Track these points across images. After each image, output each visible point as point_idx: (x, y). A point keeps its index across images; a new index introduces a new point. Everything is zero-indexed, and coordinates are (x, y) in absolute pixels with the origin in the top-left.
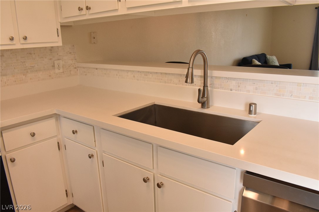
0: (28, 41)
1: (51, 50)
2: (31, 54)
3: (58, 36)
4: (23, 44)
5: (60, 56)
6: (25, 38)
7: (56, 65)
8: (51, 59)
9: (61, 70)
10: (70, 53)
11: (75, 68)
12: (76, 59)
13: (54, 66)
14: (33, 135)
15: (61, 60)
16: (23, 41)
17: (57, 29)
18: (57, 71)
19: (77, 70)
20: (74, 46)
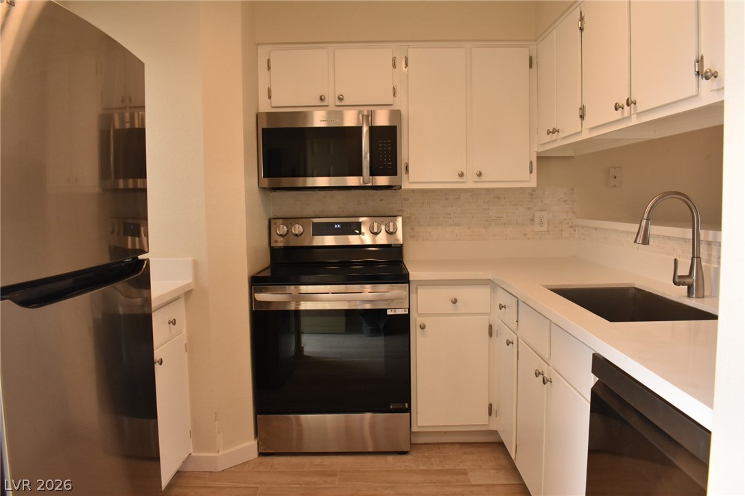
0: (484, 178)
1: (531, 195)
2: (499, 198)
3: (531, 172)
4: (477, 182)
5: (545, 204)
6: (480, 175)
7: (537, 220)
8: (529, 209)
9: (545, 228)
10: (565, 201)
11: (571, 227)
12: (574, 213)
13: (532, 220)
14: (455, 301)
15: (546, 212)
16: (477, 179)
17: (531, 163)
18: (537, 228)
19: (575, 231)
20: (573, 189)
